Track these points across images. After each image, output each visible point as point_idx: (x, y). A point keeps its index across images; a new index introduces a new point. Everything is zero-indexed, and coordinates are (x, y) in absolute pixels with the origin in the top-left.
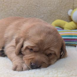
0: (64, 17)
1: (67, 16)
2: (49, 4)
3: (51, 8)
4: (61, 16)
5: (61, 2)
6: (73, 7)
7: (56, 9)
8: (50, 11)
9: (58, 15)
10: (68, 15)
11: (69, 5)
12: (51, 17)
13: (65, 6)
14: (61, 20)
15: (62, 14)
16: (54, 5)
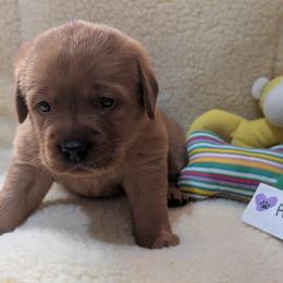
0: (237, 103)
1: (248, 98)
2: (189, 60)
3: (195, 70)
4: (227, 97)
5: (231, 53)
6: (273, 69)
7: (211, 74)
8: (191, 80)
9: (216, 95)
10: (250, 95)
11: (257, 64)
12: (192, 100)
13: (243, 64)
14: (227, 110)
16: (206, 61)
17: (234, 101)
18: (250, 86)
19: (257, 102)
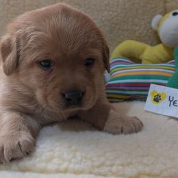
0: (143, 35)
1: (150, 31)
4: (135, 31)
9: (128, 30)
10: (151, 29)
12: (112, 36)
14: (137, 40)
15: (137, 28)
17: (141, 34)
18: (150, 22)
19: (156, 33)
